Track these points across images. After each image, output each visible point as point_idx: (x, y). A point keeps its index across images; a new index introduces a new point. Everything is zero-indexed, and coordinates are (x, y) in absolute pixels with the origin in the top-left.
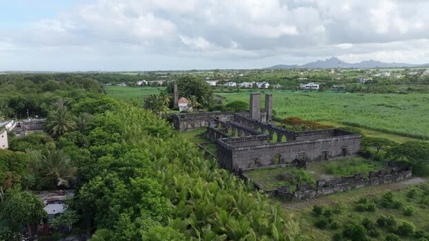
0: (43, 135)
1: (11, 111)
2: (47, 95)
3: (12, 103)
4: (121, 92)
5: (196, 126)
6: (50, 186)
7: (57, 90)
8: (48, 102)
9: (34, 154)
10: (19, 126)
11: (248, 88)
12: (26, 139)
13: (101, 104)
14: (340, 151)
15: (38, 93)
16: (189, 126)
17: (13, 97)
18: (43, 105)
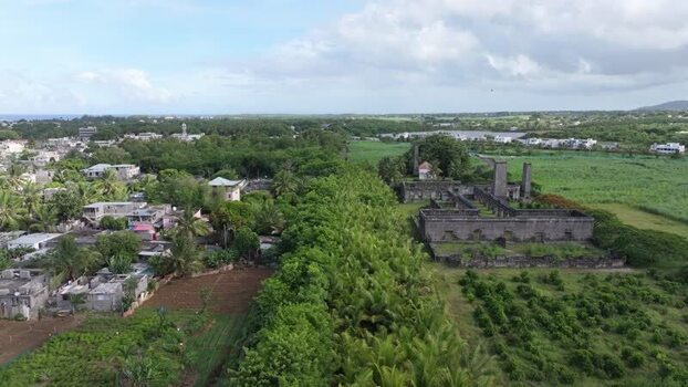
0: (267, 193)
1: (244, 170)
2: (279, 153)
3: (245, 162)
4: (366, 150)
5: (425, 197)
6: (266, 232)
7: (290, 148)
8: (279, 161)
9: (256, 206)
10: (249, 185)
11: (555, 149)
12: (252, 195)
13: (328, 166)
14: (561, 235)
15: (271, 150)
16: (416, 197)
17: (246, 155)
18: (273, 164)
